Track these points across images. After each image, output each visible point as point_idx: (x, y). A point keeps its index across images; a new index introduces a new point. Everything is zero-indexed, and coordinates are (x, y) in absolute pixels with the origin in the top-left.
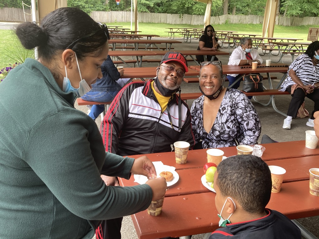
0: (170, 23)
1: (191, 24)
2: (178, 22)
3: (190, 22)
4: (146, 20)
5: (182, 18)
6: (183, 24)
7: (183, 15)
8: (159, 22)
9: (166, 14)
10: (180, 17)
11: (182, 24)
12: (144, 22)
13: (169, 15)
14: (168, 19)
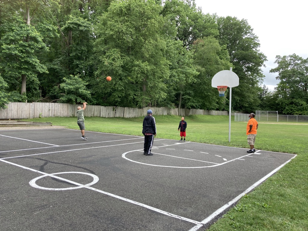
0: (104, 117)
1: (124, 117)
2: (111, 114)
3: (123, 114)
5: (115, 111)
7: (116, 108)
8: (93, 115)
9: (100, 106)
11: (115, 117)
14: (101, 112)
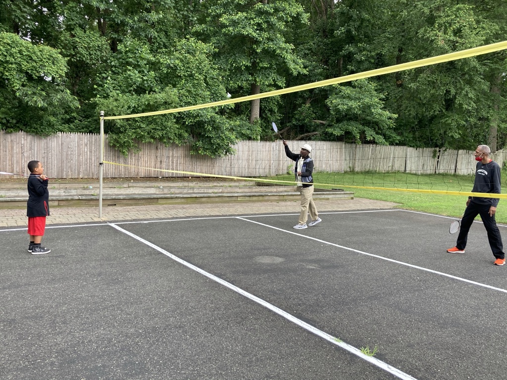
0: (414, 172)
1: (457, 173)
2: (429, 168)
3: (453, 167)
4: (362, 166)
5: (438, 158)
6: (439, 174)
7: (439, 151)
8: (390, 168)
9: (405, 147)
10: (434, 156)
11: (437, 172)
12: (357, 169)
13: (410, 151)
14: (408, 162)
